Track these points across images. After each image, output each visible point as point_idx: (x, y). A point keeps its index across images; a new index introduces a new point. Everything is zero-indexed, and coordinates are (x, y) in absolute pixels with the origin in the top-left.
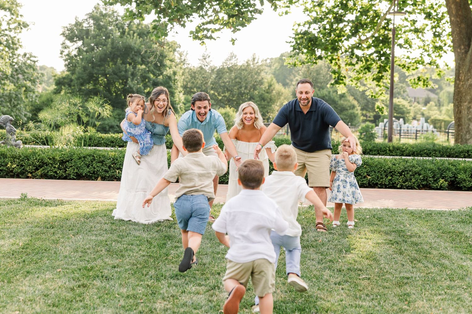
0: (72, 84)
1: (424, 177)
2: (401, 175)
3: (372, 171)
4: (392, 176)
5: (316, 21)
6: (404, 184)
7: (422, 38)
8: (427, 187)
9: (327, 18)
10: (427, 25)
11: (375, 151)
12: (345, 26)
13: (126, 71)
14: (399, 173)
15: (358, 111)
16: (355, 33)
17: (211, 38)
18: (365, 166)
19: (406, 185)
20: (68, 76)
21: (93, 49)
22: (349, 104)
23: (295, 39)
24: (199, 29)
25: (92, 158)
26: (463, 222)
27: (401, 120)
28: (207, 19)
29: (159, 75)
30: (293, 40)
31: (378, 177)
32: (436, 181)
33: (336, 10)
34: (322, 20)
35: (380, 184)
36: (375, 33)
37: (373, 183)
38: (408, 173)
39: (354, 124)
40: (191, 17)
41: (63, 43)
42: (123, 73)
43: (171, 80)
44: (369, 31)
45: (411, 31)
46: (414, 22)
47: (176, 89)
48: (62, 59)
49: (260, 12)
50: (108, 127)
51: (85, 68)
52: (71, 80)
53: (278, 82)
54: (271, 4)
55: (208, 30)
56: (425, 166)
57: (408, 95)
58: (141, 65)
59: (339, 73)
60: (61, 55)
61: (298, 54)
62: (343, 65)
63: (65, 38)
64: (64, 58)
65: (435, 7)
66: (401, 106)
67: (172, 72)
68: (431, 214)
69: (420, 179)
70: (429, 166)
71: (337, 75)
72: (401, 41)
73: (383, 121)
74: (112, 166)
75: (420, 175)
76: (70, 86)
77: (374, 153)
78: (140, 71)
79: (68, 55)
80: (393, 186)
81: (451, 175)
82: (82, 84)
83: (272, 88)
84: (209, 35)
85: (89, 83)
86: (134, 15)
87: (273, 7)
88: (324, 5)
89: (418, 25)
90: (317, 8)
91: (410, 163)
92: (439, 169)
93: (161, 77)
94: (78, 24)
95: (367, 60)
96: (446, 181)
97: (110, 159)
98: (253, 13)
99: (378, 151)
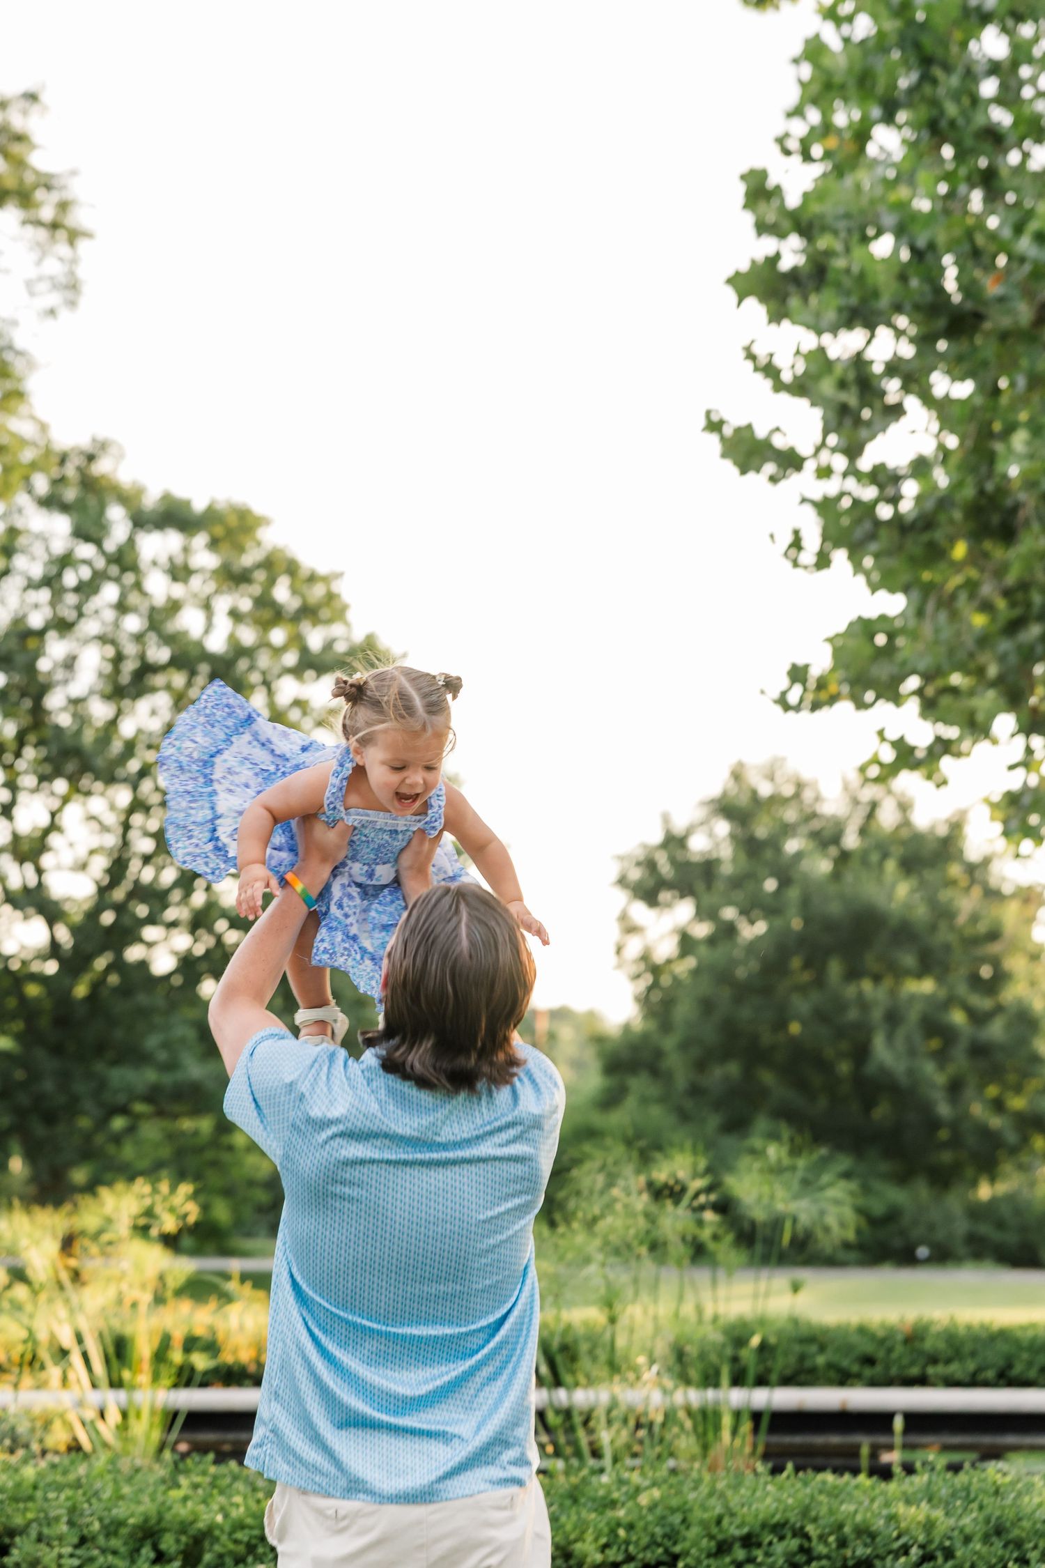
20: (647, 1035)
21: (733, 929)
25: (794, 1544)
29: (990, 1017)
42: (852, 1015)
63: (628, 895)
64: (631, 969)
79: (643, 958)
85: (727, 1059)
94: (673, 841)
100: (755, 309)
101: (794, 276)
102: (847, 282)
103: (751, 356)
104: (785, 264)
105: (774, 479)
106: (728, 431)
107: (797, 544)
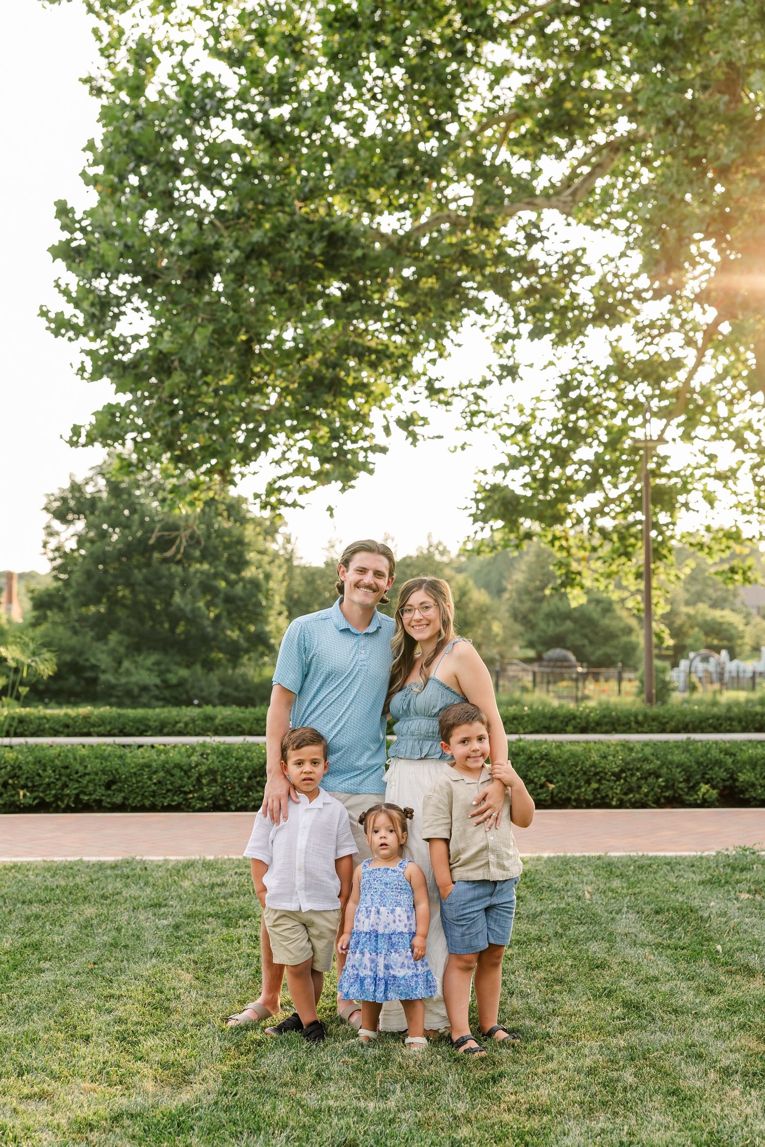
0: (66, 605)
1: (667, 781)
2: (619, 778)
3: (556, 773)
4: (599, 781)
5: (516, 462)
6: (625, 798)
7: (734, 488)
8: (676, 802)
9: (540, 457)
10: (743, 462)
11: (606, 724)
12: (577, 471)
13: (172, 576)
14: (614, 774)
15: (639, 638)
16: (593, 483)
17: (294, 505)
18: (542, 763)
19: (630, 800)
20: (58, 590)
21: (104, 535)
22: (622, 625)
23: (477, 501)
24: (271, 490)
26: (712, 881)
27: (724, 653)
28: (287, 468)
29: (235, 583)
30: (473, 504)
31: (570, 785)
32: (694, 788)
33: (556, 441)
34: (529, 460)
35: (575, 800)
36: (635, 483)
37: (561, 799)
38: (632, 775)
39: (631, 663)
40: (252, 464)
41: (48, 527)
42: (164, 581)
43: (260, 591)
44: (627, 480)
45: (709, 475)
46: (712, 457)
47: (270, 608)
48: (45, 557)
49: (384, 450)
50: (136, 690)
51: (89, 575)
52: (64, 599)
53: (479, 588)
54: (405, 433)
55: (288, 489)
56: (670, 757)
57: (743, 603)
58: (201, 562)
59: (568, 565)
60: (43, 550)
61: (482, 529)
62: (574, 551)
63: (50, 516)
64: (51, 555)
65: (756, 426)
66: (725, 627)
67: (261, 576)
68: (650, 866)
69: (659, 786)
70: (678, 757)
71: (563, 571)
72: (695, 498)
73: (687, 658)
74: (10, 781)
75: (658, 777)
76: (61, 609)
77: (604, 728)
78: (198, 575)
79: (57, 549)
80: (602, 803)
81: (724, 775)
82: (86, 604)
83: (465, 599)
84: (289, 502)
85: (98, 602)
86: (130, 465)
87: (410, 439)
88: (531, 431)
89: (722, 466)
90: (520, 437)
91: (637, 752)
92: (699, 763)
93: (241, 584)
94: (76, 488)
95: (622, 538)
96: (714, 787)
97: (5, 767)
98: (370, 454)
99: (613, 724)
100: (61, 264)
101: (78, 250)
102: (98, 258)
103: (58, 286)
104: (74, 244)
105: (70, 339)
106: (52, 315)
107: (82, 369)
